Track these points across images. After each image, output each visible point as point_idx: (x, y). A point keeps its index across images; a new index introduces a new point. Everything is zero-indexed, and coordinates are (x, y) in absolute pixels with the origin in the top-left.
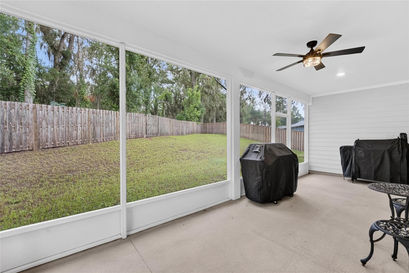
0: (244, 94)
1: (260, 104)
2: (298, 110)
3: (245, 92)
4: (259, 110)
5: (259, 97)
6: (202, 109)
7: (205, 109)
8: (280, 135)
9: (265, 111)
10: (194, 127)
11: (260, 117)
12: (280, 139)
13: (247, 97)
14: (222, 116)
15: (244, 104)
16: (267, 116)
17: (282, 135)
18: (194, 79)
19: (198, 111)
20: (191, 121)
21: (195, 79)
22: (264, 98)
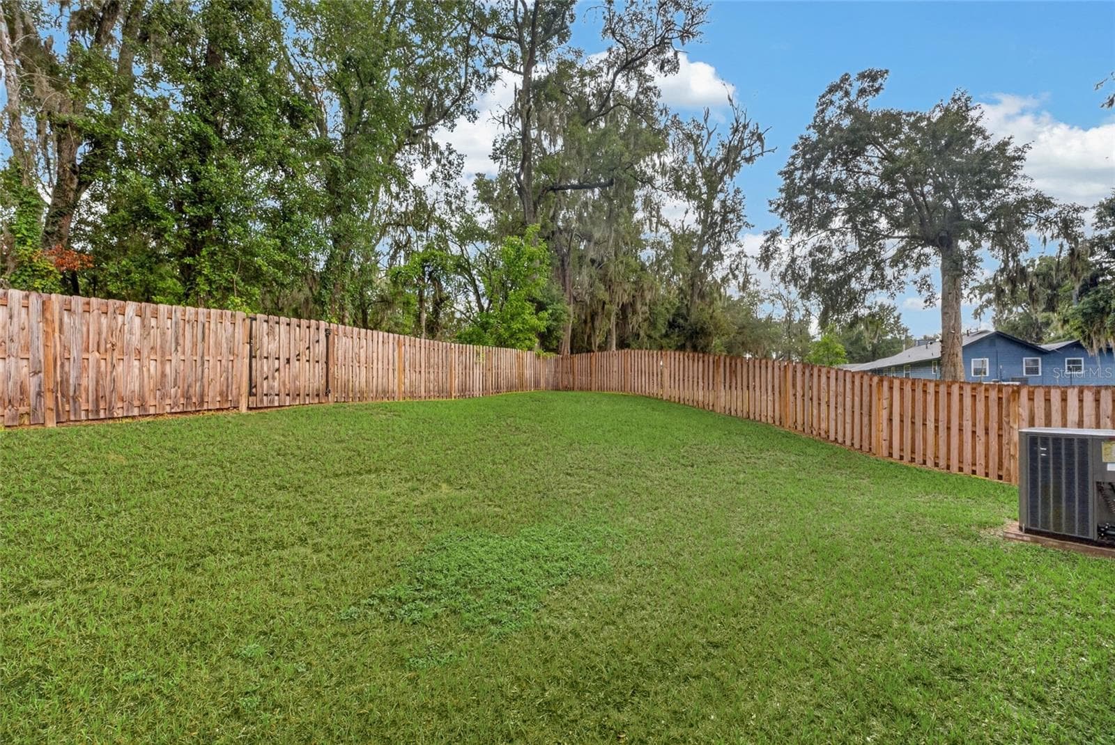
0: (715, 263)
1: (772, 298)
2: (896, 314)
3: (721, 258)
4: (770, 318)
5: (763, 266)
6: (556, 306)
7: (571, 309)
8: (848, 400)
9: (788, 321)
10: (521, 366)
11: (774, 339)
12: (848, 412)
13: (725, 273)
14: (642, 334)
15: (716, 295)
16: (795, 335)
17: (857, 399)
18: (532, 209)
19: (541, 314)
20: (513, 346)
21: (536, 209)
22: (783, 269)
